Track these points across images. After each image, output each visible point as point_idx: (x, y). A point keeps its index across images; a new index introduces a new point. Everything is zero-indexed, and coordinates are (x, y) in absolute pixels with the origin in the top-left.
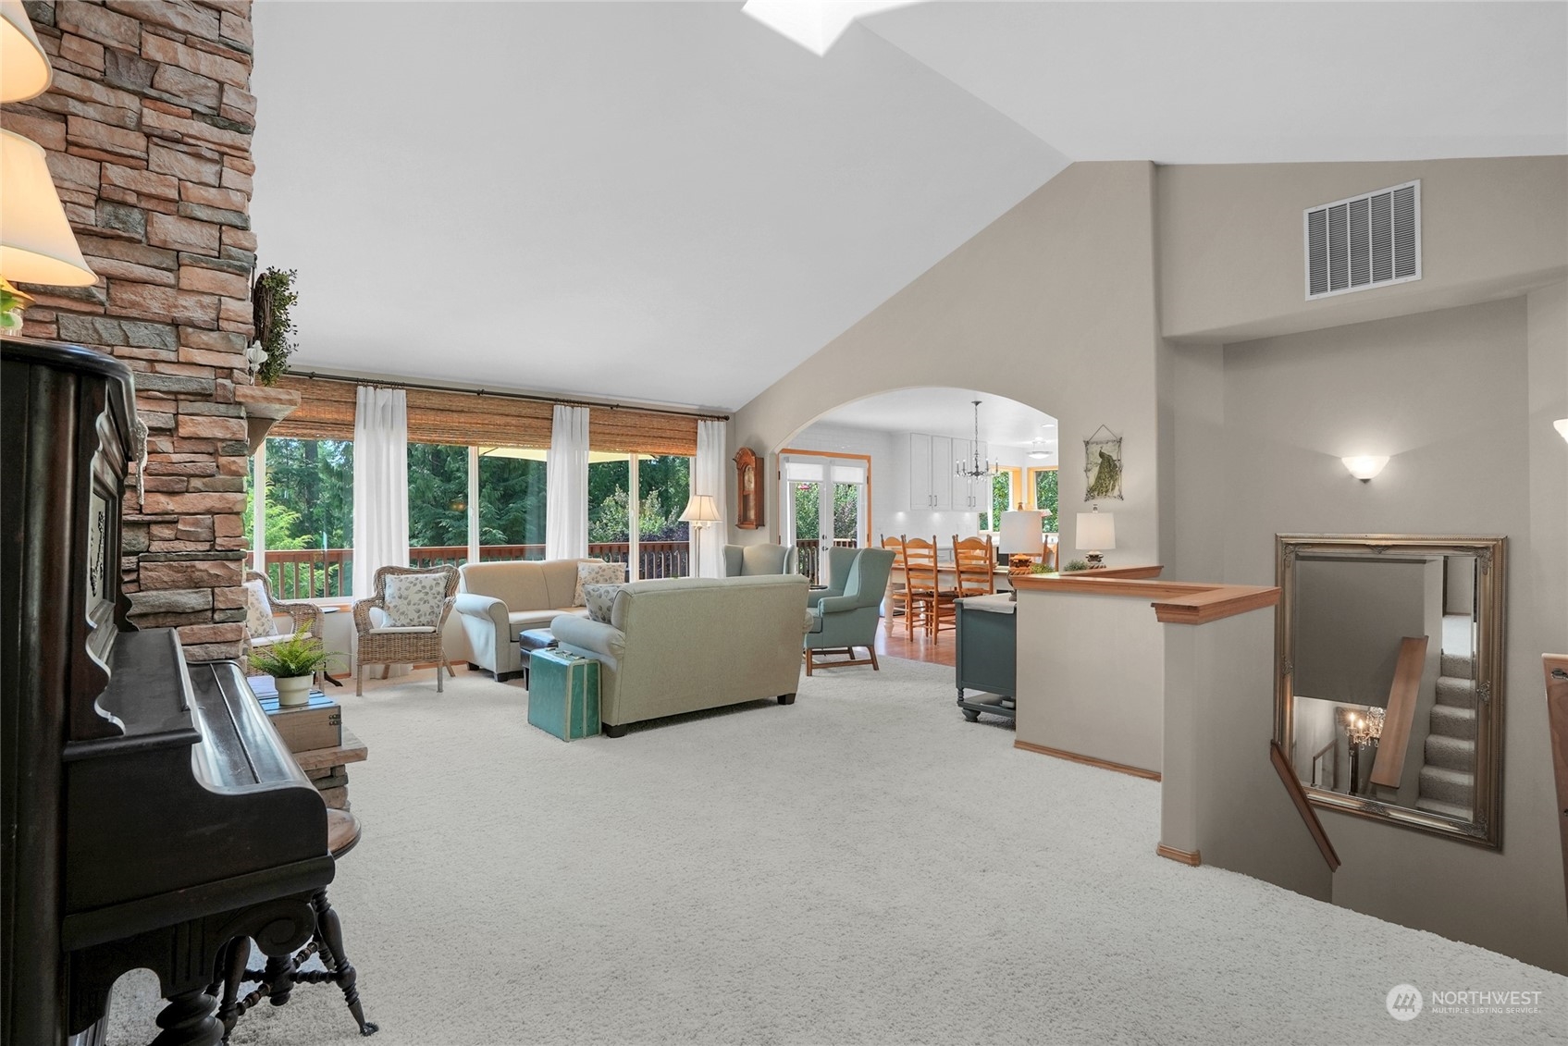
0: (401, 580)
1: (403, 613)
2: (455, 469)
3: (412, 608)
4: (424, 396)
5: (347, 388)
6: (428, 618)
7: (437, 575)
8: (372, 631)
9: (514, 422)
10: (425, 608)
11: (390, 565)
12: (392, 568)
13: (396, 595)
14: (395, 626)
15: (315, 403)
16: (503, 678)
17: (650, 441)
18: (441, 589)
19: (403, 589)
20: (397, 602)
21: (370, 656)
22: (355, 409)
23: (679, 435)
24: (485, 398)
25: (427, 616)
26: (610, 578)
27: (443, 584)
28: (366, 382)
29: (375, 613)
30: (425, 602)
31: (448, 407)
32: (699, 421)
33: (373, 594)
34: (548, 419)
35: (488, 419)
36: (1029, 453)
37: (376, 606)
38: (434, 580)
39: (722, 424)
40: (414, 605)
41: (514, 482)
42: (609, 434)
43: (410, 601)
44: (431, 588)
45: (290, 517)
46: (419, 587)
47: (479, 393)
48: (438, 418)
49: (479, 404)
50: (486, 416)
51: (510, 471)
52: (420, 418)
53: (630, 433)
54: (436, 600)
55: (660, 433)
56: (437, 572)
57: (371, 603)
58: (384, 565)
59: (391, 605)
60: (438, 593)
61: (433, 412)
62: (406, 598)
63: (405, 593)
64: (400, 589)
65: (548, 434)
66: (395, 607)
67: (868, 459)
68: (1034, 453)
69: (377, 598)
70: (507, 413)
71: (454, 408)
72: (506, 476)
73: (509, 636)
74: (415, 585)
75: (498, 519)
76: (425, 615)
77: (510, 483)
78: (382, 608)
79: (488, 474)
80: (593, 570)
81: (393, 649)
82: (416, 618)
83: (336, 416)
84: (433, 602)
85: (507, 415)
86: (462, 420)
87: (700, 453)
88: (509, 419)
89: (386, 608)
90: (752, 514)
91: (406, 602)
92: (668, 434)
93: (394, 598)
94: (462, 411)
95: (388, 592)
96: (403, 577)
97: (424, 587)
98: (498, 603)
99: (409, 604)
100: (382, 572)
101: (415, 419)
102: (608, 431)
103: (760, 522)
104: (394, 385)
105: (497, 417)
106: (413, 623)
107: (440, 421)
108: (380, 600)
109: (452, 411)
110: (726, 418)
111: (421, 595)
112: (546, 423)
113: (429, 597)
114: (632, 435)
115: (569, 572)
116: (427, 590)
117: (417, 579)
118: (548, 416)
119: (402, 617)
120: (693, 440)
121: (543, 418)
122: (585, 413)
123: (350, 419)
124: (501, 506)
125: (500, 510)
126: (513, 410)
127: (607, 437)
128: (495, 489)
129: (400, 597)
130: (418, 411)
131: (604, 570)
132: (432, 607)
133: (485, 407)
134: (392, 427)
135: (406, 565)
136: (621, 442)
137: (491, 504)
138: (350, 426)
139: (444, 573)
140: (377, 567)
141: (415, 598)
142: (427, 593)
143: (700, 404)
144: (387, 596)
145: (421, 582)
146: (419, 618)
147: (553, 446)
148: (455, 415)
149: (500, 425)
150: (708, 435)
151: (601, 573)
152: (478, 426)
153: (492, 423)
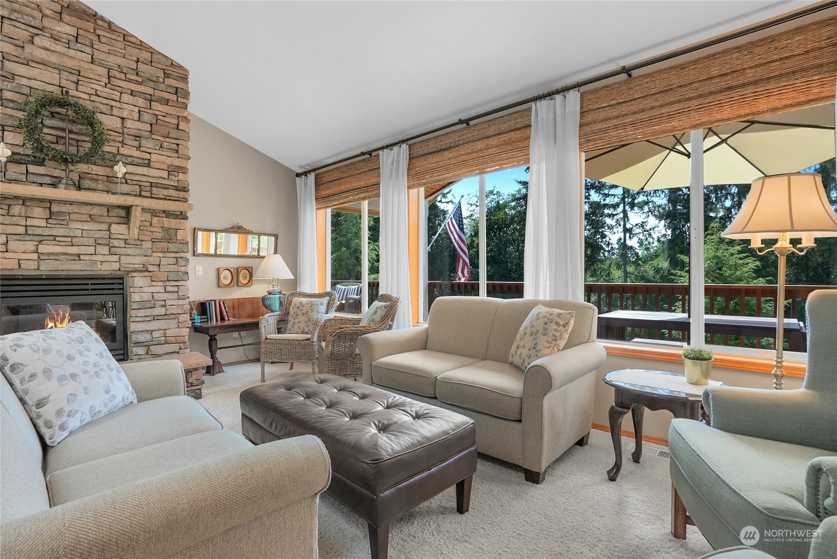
9: (494, 142)
24: (472, 126)
28: (385, 148)
31: (439, 147)
47: (469, 121)
48: (434, 160)
49: (467, 134)
71: (443, 147)
85: (487, 137)
86: (451, 155)
88: (490, 141)
118: (529, 122)
121: (524, 127)
126: (493, 129)
138: (377, 185)
152: (463, 157)
153: (474, 150)
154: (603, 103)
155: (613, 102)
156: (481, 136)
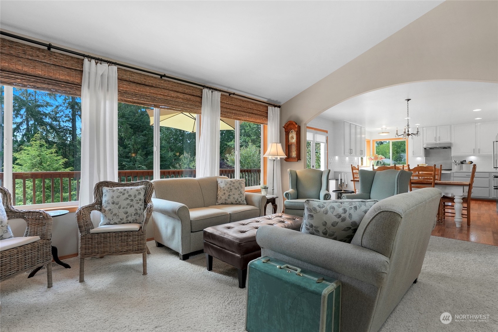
0: (114, 191)
1: (115, 215)
2: (128, 144)
3: (121, 210)
4: (128, 73)
5: (76, 60)
6: (134, 217)
7: (139, 187)
8: (92, 231)
9: (181, 96)
10: (131, 211)
11: (105, 180)
12: (107, 182)
13: (110, 202)
14: (109, 224)
15: (52, 67)
16: (185, 257)
17: (248, 114)
18: (142, 197)
19: (115, 197)
20: (111, 206)
21: (90, 251)
22: (82, 75)
23: (260, 113)
24: (165, 80)
25: (133, 216)
26: (238, 187)
27: (143, 193)
28: (90, 58)
29: (95, 214)
30: (131, 206)
31: (143, 83)
32: (269, 107)
33: (93, 201)
34: (199, 97)
35: (166, 92)
36: (379, 133)
37: (96, 209)
38: (137, 190)
39: (277, 109)
40: (123, 208)
41: (150, 149)
42: (229, 109)
43: (120, 206)
44: (135, 196)
45: (64, 160)
46: (126, 196)
47: (162, 76)
48: (138, 89)
49: (162, 83)
50: (166, 91)
51: (148, 145)
52: (126, 87)
53: (239, 110)
54: (139, 205)
55: (251, 111)
56: (138, 185)
57: (91, 208)
58: (102, 180)
59: (107, 209)
60: (140, 200)
61: (134, 85)
62: (117, 204)
63: (116, 200)
64: (113, 197)
65: (200, 105)
66: (110, 210)
67: (327, 132)
68: (383, 133)
69: (96, 203)
70: (177, 90)
71: (147, 84)
72: (146, 147)
73: (190, 229)
74: (124, 194)
75: (144, 162)
76: (131, 215)
77: (148, 149)
78: (100, 210)
79: (140, 146)
80: (227, 183)
81: (108, 244)
82: (125, 218)
83: (68, 78)
84: (137, 206)
85: (178, 92)
86: (152, 91)
87: (269, 123)
88: (179, 94)
89: (103, 211)
90: (294, 154)
91: (117, 206)
92: (255, 112)
93: (109, 203)
94: (152, 86)
95: (104, 199)
96: (115, 188)
97: (130, 196)
98: (183, 207)
99: (119, 208)
100: (100, 186)
101: (123, 87)
102: (228, 107)
103: (299, 158)
104: (110, 63)
105: (172, 92)
106: (122, 222)
107: (139, 91)
108: (98, 205)
109: (146, 85)
110: (279, 107)
111: (128, 201)
112: (198, 99)
113: (134, 203)
114: (239, 111)
115: (213, 184)
116: (133, 198)
117: (125, 190)
118: (199, 95)
119: (115, 217)
120: (265, 116)
121: (196, 96)
122: (217, 95)
123: (79, 81)
124: (145, 157)
125: (144, 158)
126: (180, 89)
127: (228, 110)
128: (142, 151)
129: (113, 203)
130: (125, 83)
131: (234, 183)
132: (136, 209)
133: (166, 85)
134: (108, 90)
135: (116, 180)
136: (235, 113)
137: (141, 156)
138: (78, 86)
139: (143, 186)
140: (96, 182)
141: (124, 203)
142: (132, 200)
143: (268, 98)
144: (103, 202)
145: (128, 192)
146: (127, 217)
147: (202, 111)
148: (148, 88)
149: (173, 97)
150: (273, 114)
151: (232, 185)
152: (161, 96)
153: (169, 95)
154: (224, 101)
155: (228, 103)
156: (174, 89)
